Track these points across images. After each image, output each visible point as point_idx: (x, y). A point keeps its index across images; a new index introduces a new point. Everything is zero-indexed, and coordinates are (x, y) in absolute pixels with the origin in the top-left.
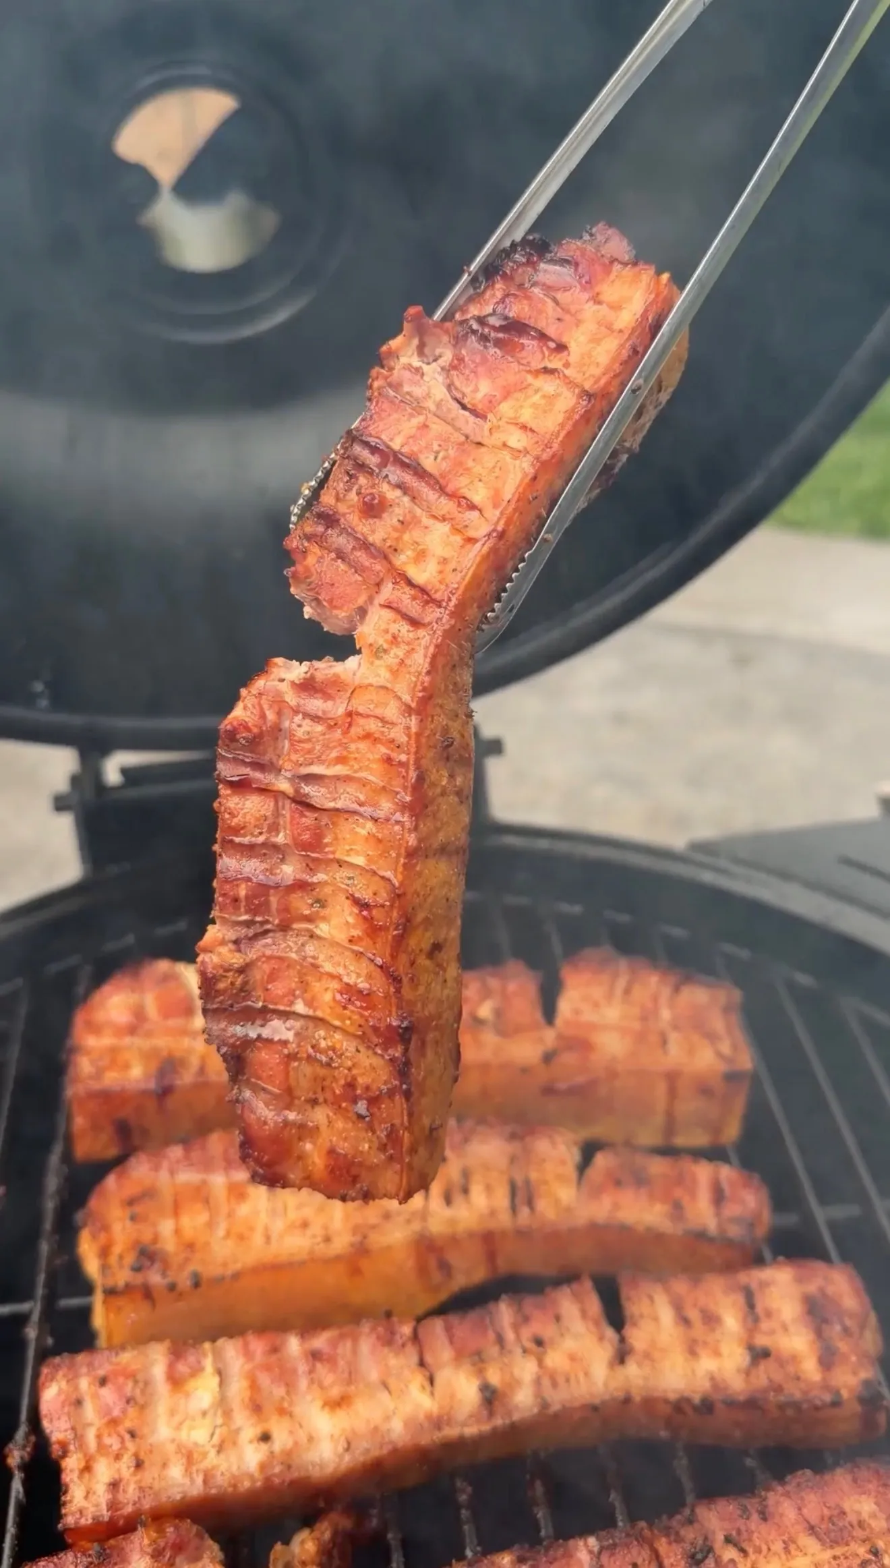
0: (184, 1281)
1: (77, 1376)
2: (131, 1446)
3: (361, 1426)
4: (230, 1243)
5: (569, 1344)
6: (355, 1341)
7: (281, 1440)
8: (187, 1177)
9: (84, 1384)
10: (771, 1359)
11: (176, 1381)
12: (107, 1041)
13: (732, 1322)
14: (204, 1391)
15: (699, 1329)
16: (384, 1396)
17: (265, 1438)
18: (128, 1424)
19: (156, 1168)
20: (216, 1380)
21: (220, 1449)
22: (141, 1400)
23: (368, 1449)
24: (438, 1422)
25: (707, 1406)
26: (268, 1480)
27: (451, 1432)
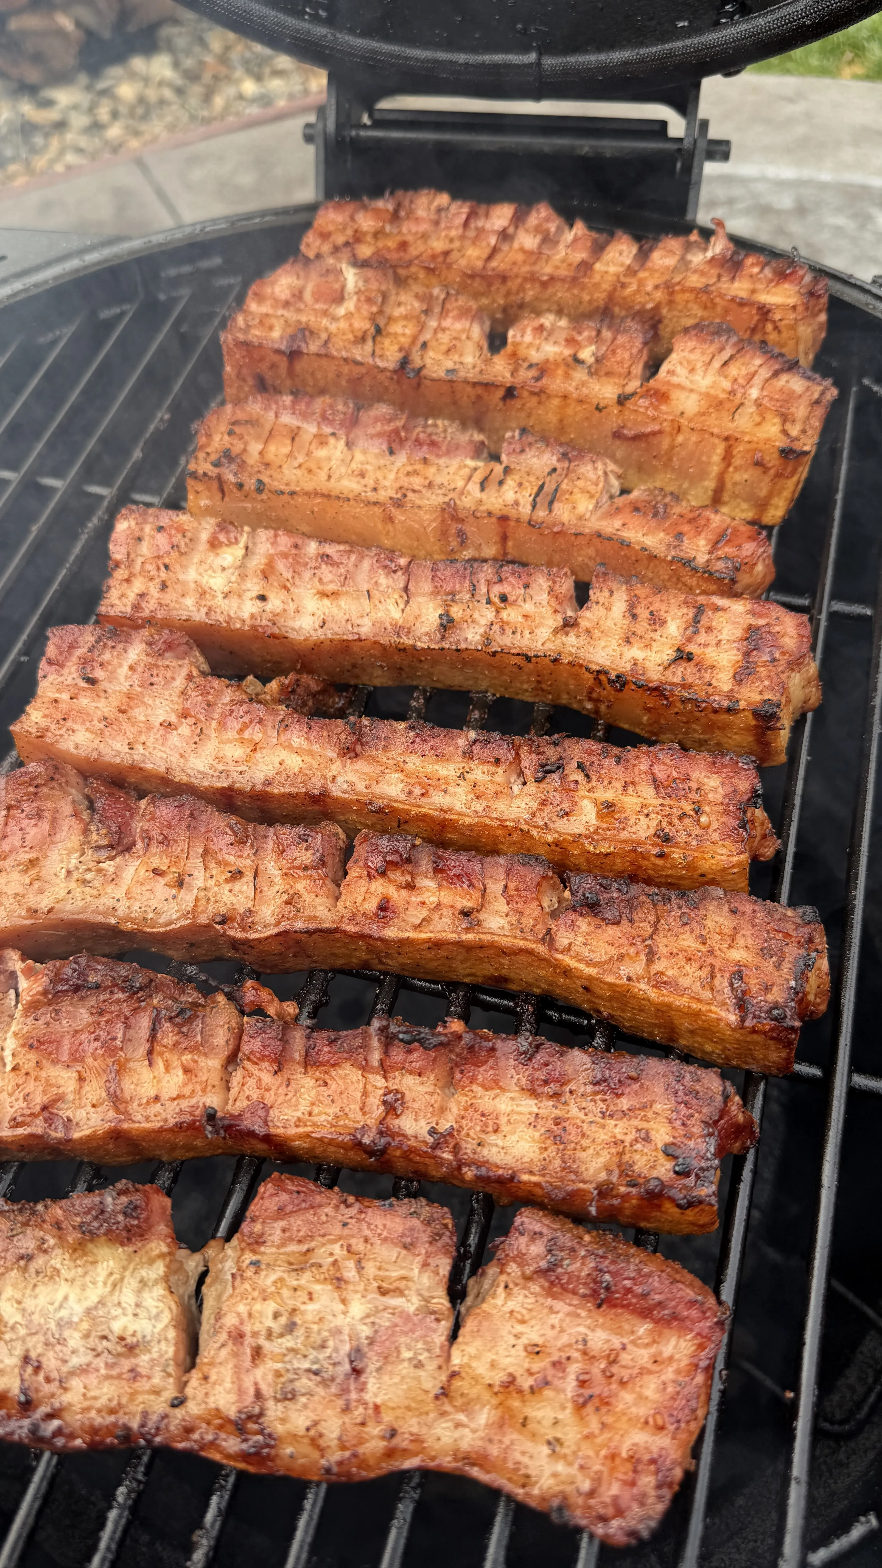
0: (250, 484)
1: (145, 522)
2: (163, 574)
3: (340, 616)
4: (298, 472)
5: (528, 607)
6: (362, 557)
7: (275, 603)
8: (287, 419)
9: (148, 529)
10: (692, 663)
11: (214, 544)
12: (265, 309)
13: (674, 628)
14: (230, 556)
15: (642, 626)
16: (365, 601)
17: (262, 598)
18: (167, 561)
19: (267, 408)
20: (243, 552)
21: (226, 596)
22: (183, 549)
23: (337, 630)
24: (398, 630)
25: (620, 682)
26: (254, 628)
27: (408, 641)
